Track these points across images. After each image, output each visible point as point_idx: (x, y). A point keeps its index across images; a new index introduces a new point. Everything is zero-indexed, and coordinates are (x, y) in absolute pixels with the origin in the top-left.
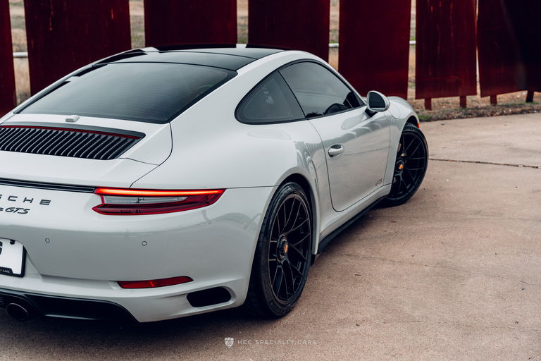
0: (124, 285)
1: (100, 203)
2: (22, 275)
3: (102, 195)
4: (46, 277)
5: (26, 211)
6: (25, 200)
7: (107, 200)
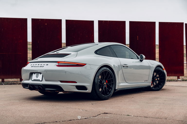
0: (61, 82)
1: (58, 65)
2: (42, 81)
3: (58, 63)
4: (46, 80)
5: (43, 67)
6: (44, 65)
7: (60, 64)
